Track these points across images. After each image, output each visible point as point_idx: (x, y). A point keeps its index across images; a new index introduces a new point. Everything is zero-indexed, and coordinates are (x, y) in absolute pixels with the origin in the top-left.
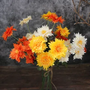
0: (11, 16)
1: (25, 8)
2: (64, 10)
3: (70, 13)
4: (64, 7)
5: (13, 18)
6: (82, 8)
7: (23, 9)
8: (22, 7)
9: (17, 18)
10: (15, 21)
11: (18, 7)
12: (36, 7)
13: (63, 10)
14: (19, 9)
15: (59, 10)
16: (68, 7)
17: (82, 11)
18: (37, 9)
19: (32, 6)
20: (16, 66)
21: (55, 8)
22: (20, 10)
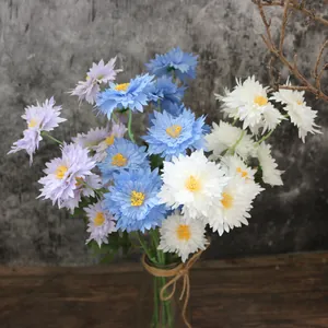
0: (24, 70)
1: (81, 38)
2: (230, 47)
3: (251, 57)
4: (226, 36)
5: (32, 77)
6: (294, 39)
7: (72, 41)
8: (69, 36)
9: (51, 76)
10: (41, 88)
11: (55, 35)
12: (123, 33)
13: (224, 46)
14: (55, 44)
15: (209, 46)
16: (242, 33)
17: (295, 51)
18: (126, 43)
19: (108, 32)
20: (44, 264)
21: (195, 38)
22: (63, 45)
